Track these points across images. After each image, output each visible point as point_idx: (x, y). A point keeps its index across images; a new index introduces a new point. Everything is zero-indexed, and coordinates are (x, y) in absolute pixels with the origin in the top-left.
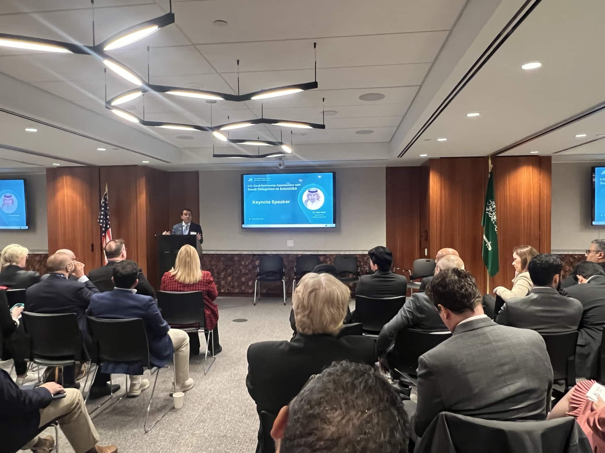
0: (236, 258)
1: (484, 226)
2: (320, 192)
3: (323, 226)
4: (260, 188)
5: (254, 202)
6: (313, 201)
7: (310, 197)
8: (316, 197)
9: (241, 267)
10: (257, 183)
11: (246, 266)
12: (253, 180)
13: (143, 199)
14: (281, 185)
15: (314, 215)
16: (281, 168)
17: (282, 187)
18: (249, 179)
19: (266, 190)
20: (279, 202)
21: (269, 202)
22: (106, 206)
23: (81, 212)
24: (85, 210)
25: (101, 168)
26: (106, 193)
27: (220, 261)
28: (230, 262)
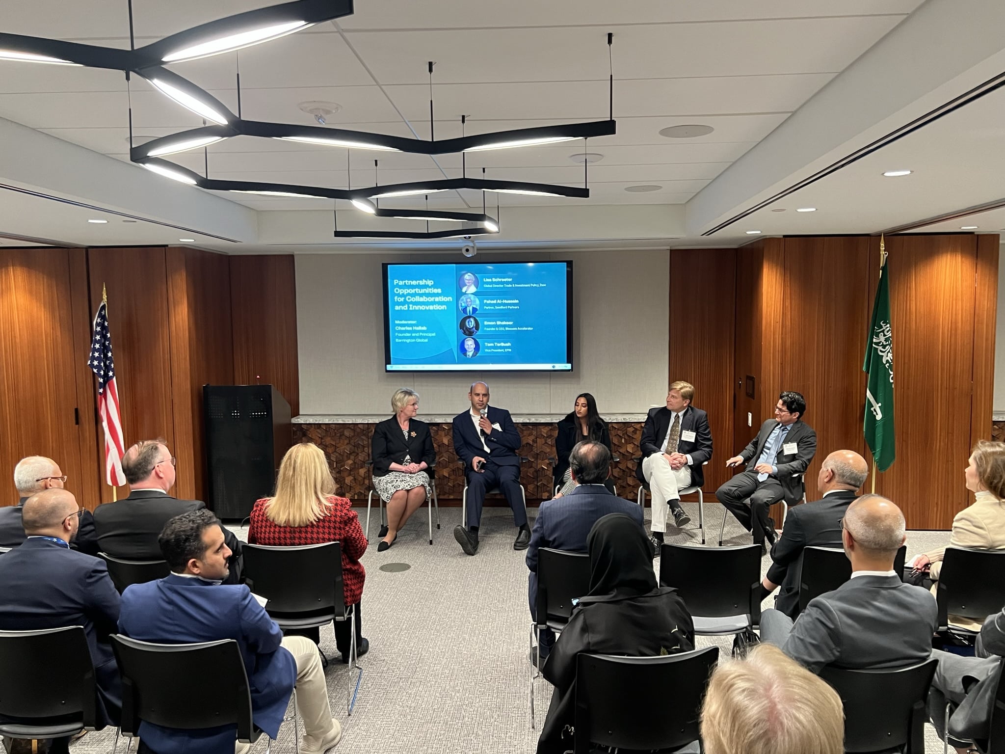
1: (868, 373)
3: (547, 366)
13: (182, 315)
22: (104, 332)
23: (49, 342)
24: (59, 339)
25: (89, 250)
26: (105, 305)
27: (343, 437)
28: (363, 440)
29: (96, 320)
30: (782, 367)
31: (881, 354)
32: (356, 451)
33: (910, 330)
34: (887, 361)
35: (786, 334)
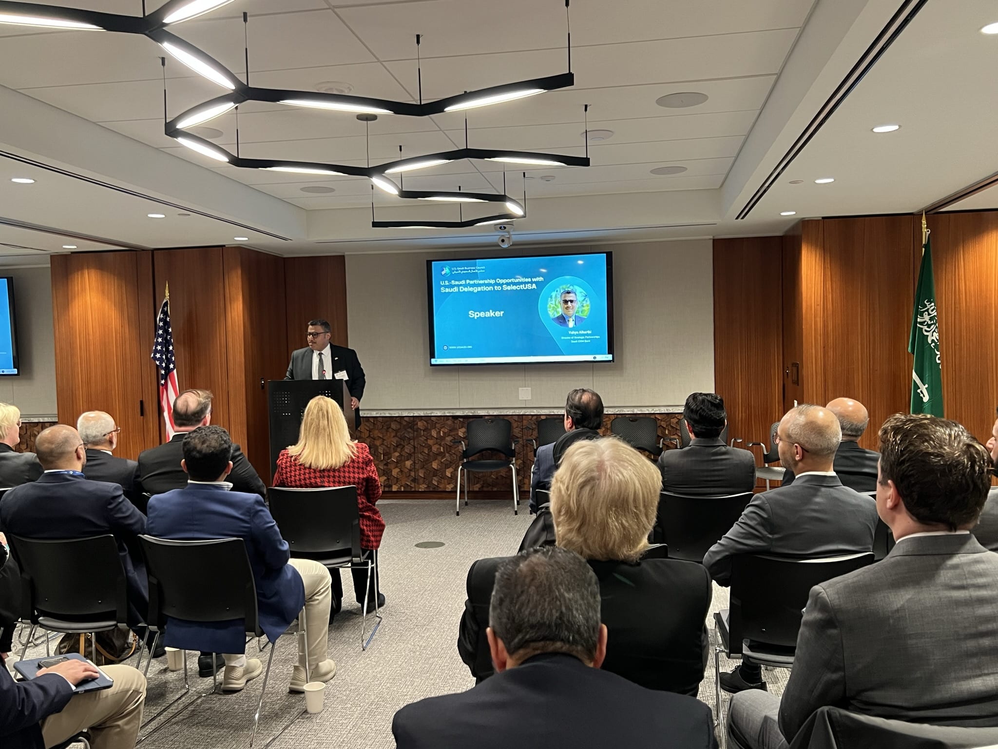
1: (913, 353)
3: (590, 358)
4: (465, 286)
9: (430, 442)
10: (459, 277)
11: (439, 439)
12: (451, 271)
13: (237, 311)
16: (505, 246)
18: (443, 270)
19: (476, 290)
21: (482, 314)
22: (166, 327)
23: (118, 338)
24: (127, 335)
25: (155, 252)
26: (167, 302)
27: (390, 430)
28: (409, 432)
29: (160, 316)
30: (824, 351)
31: (926, 333)
32: (402, 443)
33: (960, 310)
34: (933, 341)
35: (827, 317)
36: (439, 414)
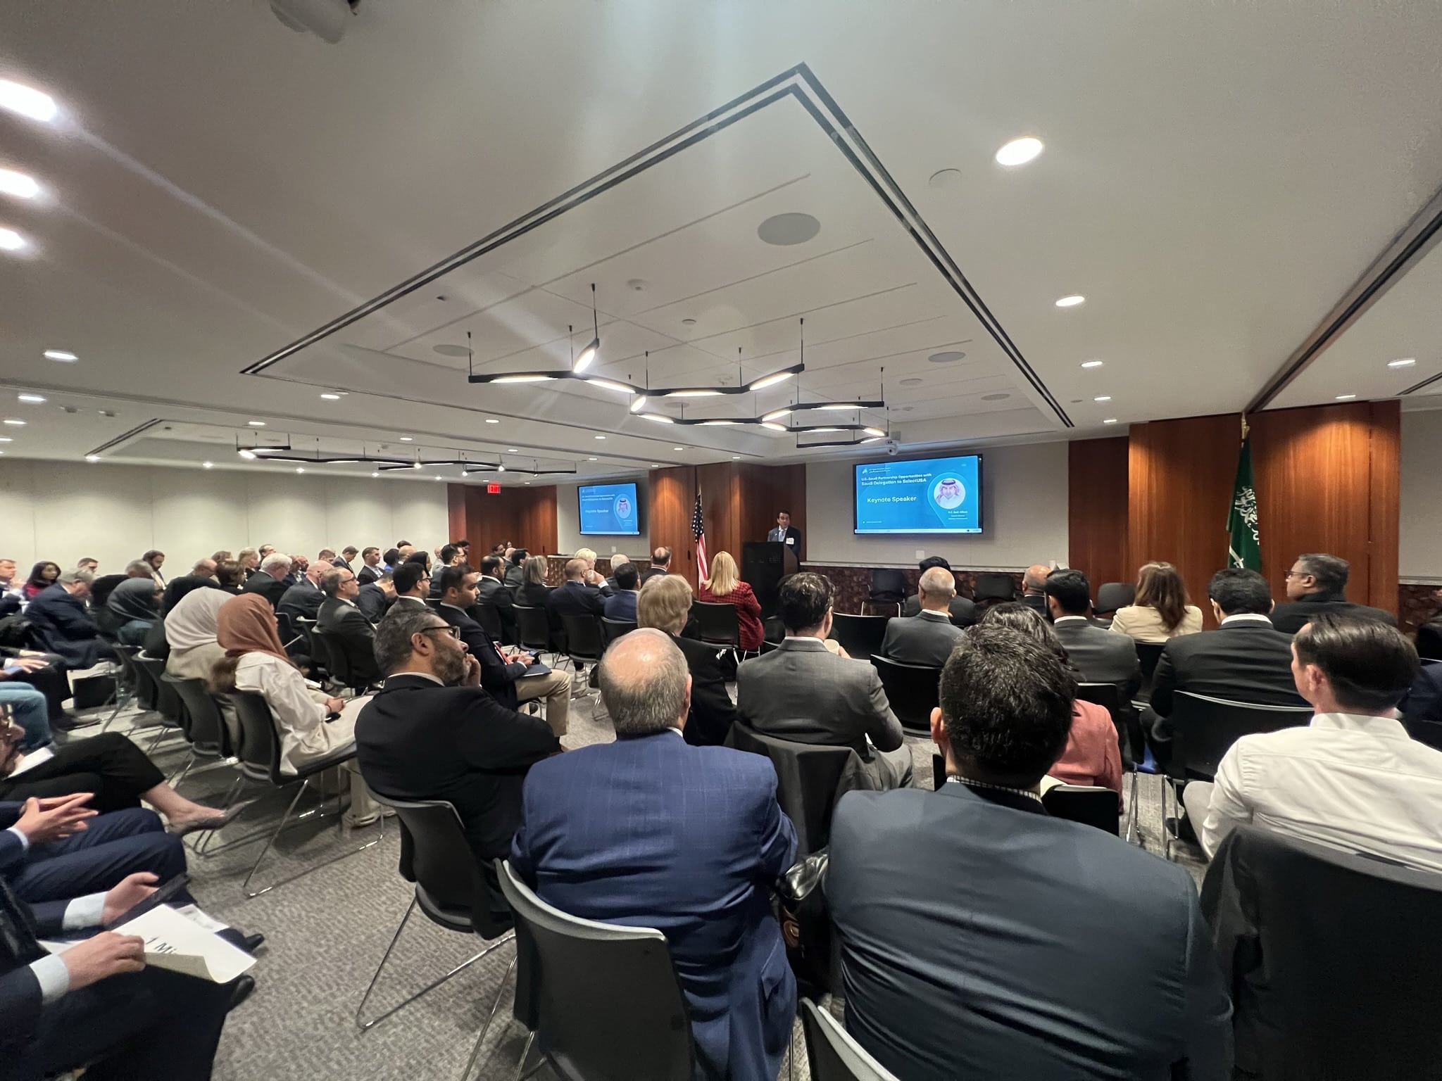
0: (847, 573)
2: (958, 483)
3: (964, 531)
4: (877, 481)
5: (869, 500)
6: (949, 496)
7: (944, 490)
8: (953, 491)
9: (852, 584)
10: (873, 475)
11: (859, 584)
12: (869, 471)
13: (737, 500)
14: (904, 477)
15: (950, 516)
16: (893, 454)
17: (906, 479)
18: (864, 470)
19: (884, 483)
20: (901, 499)
21: (889, 500)
22: (699, 510)
23: (677, 514)
24: (681, 514)
25: (696, 467)
26: (700, 495)
29: (697, 503)
31: (1243, 515)
35: (1152, 500)
36: (858, 566)
